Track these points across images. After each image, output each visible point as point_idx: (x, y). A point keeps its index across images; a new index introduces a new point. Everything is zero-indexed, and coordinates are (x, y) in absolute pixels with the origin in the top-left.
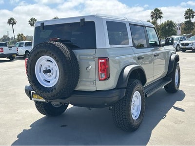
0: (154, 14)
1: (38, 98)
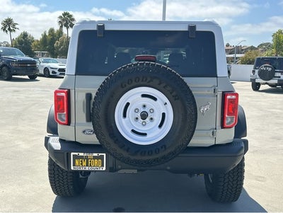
0: (63, 20)
1: (87, 165)
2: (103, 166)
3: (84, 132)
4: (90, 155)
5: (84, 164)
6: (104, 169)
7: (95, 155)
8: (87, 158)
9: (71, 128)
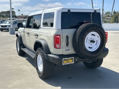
1: (68, 62)
2: (73, 62)
3: (66, 50)
4: (69, 59)
5: (67, 62)
6: (73, 63)
7: (71, 58)
8: (68, 60)
9: (61, 49)
